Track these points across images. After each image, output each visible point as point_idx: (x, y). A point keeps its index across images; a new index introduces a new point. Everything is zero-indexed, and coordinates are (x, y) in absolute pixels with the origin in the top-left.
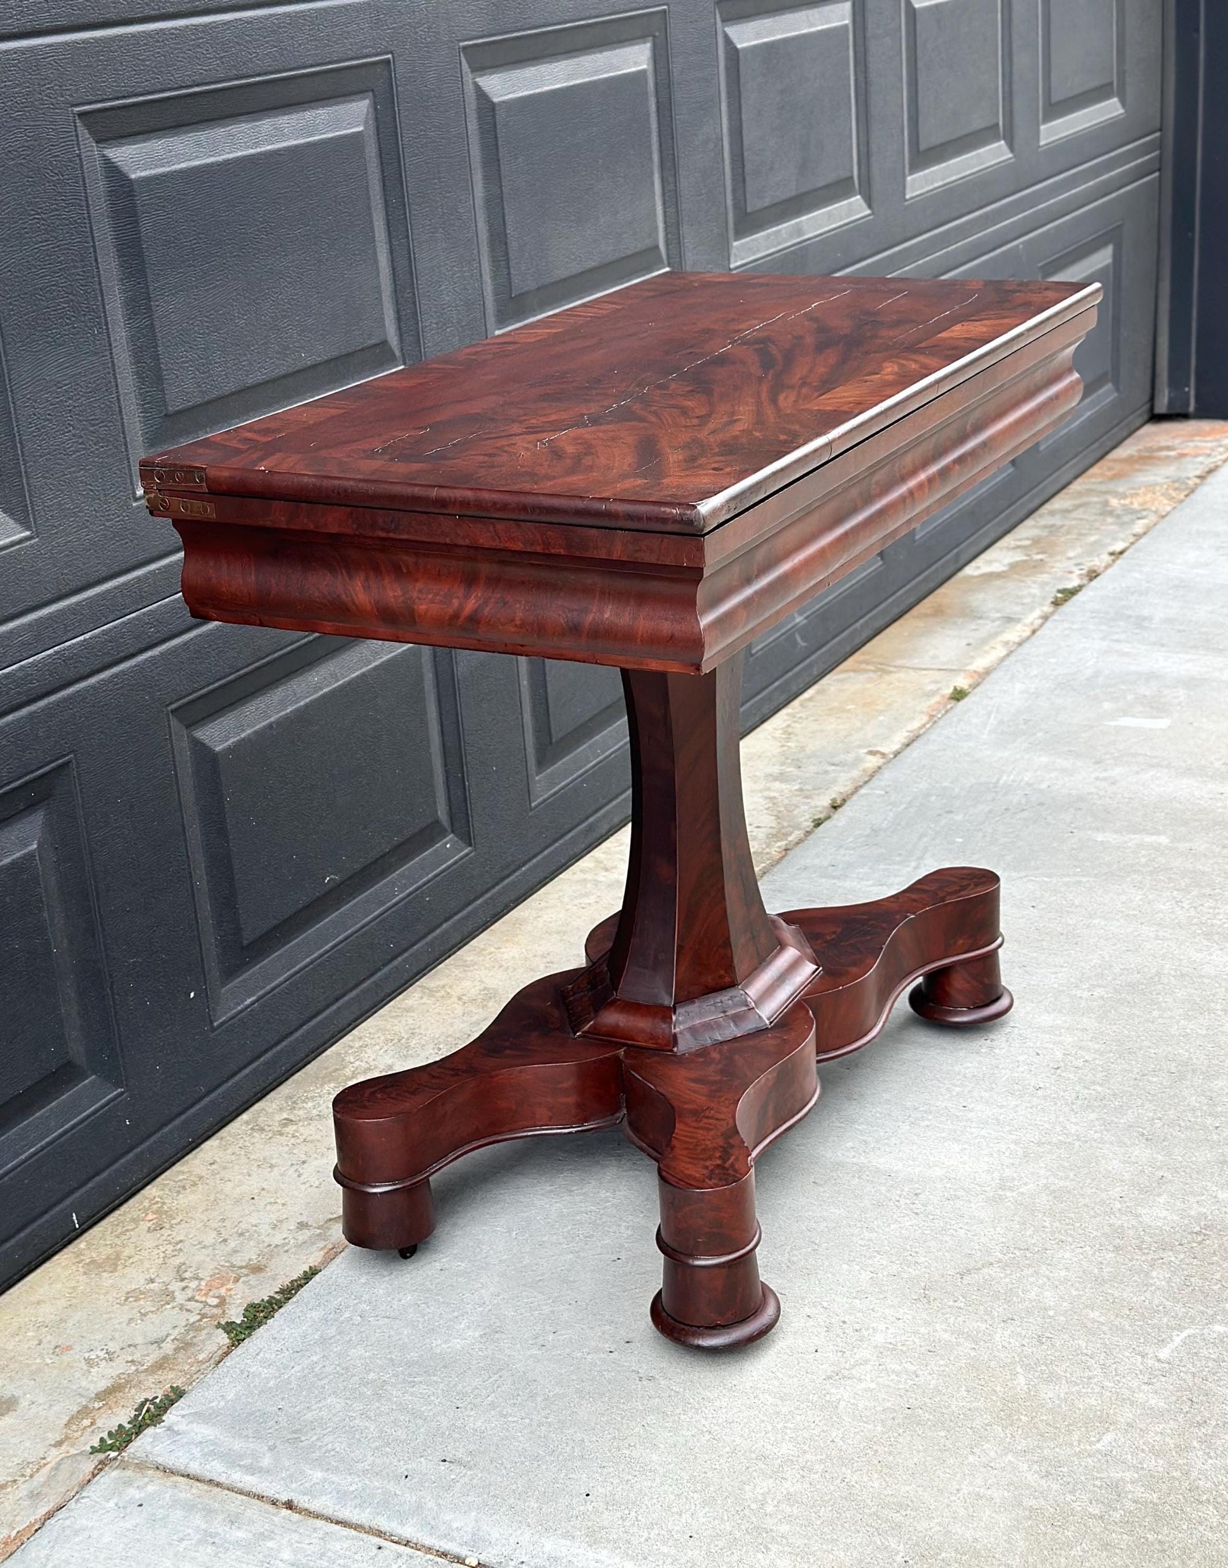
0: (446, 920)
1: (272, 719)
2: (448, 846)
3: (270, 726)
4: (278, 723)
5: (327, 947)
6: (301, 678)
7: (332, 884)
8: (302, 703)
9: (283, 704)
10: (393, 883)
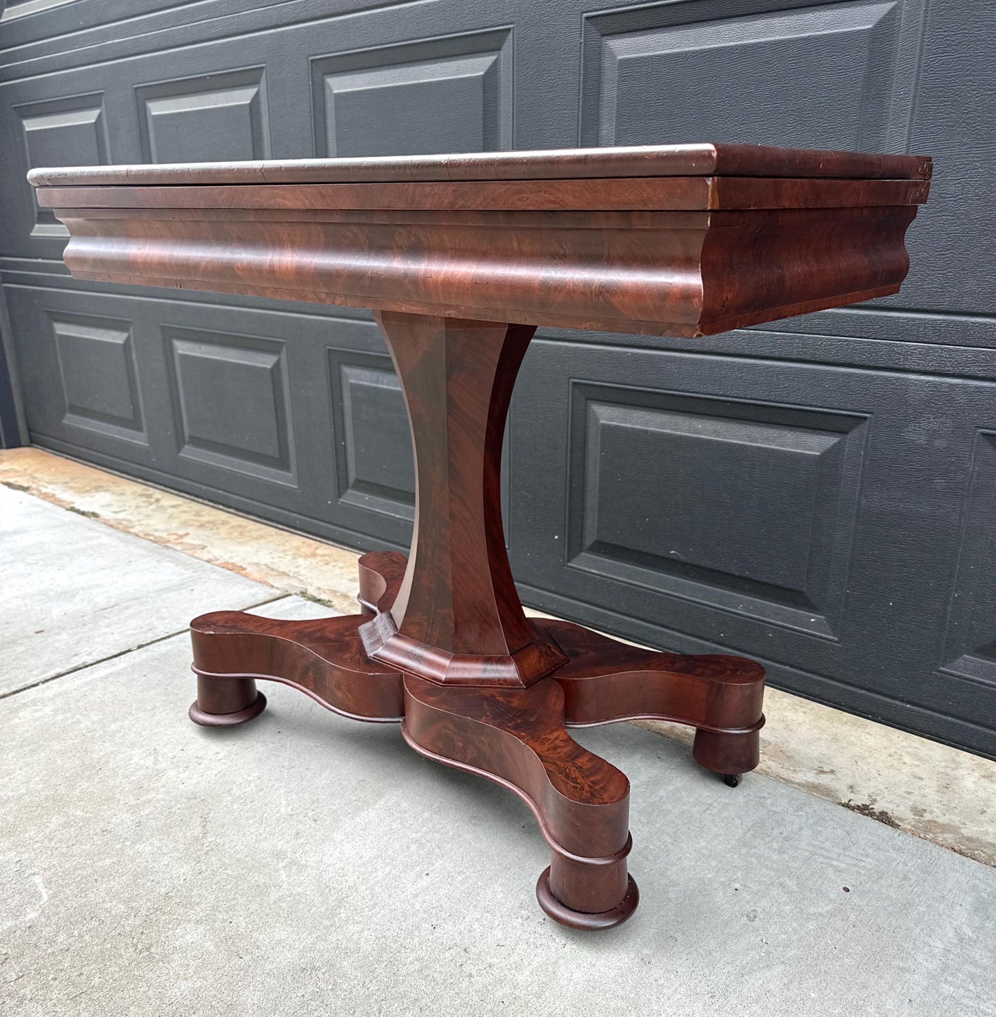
0: (791, 666)
1: (650, 429)
2: (812, 620)
3: (646, 431)
4: (653, 433)
5: (662, 590)
6: (687, 419)
7: (676, 558)
8: (678, 433)
9: (663, 425)
10: (742, 602)
